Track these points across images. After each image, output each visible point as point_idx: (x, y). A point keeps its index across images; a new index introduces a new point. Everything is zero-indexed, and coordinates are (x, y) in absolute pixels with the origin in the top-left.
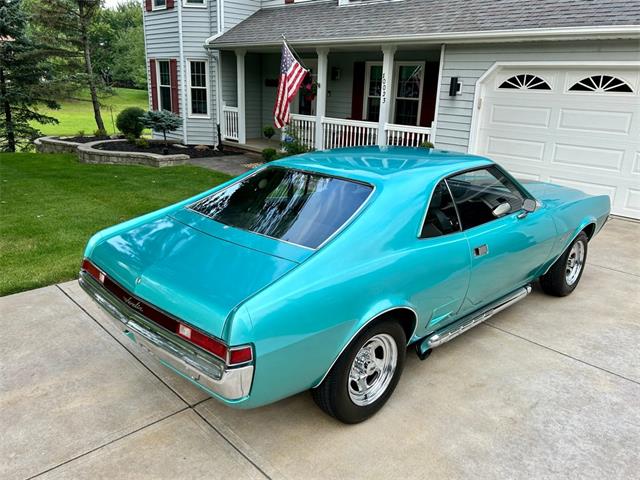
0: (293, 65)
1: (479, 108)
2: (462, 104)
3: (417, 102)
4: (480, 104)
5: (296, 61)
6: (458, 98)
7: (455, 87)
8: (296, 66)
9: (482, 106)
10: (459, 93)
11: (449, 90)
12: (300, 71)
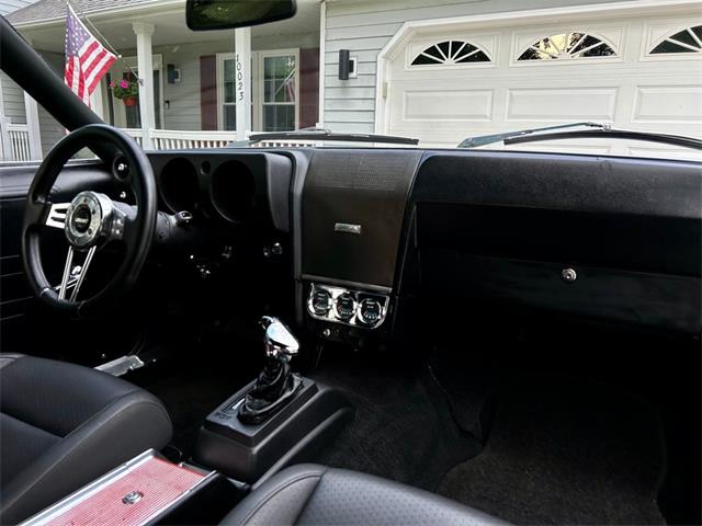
0: (87, 44)
1: (385, 97)
2: (359, 93)
3: (293, 107)
4: (385, 91)
5: (93, 39)
6: (351, 83)
7: (346, 66)
8: (94, 46)
9: (389, 94)
10: (351, 75)
11: (337, 73)
12: (102, 56)
